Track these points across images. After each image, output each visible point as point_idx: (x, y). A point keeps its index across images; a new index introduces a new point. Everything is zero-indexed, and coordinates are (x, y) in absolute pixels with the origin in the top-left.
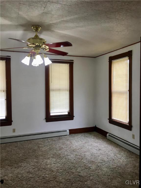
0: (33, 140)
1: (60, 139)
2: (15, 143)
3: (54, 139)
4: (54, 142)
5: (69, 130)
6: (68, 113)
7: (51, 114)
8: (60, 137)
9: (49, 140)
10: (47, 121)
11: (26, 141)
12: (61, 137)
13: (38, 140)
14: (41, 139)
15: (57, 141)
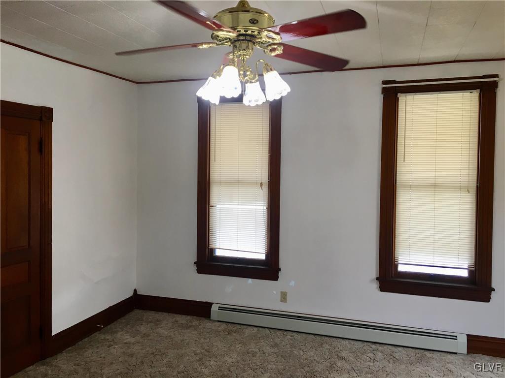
0: (332, 339)
1: (420, 360)
2: (280, 332)
3: (400, 353)
4: (390, 367)
5: (468, 336)
6: (471, 272)
7: (401, 268)
8: (426, 353)
9: (379, 355)
10: (383, 288)
11: (313, 337)
12: (428, 354)
13: (347, 342)
14: (356, 343)
15: (403, 366)
